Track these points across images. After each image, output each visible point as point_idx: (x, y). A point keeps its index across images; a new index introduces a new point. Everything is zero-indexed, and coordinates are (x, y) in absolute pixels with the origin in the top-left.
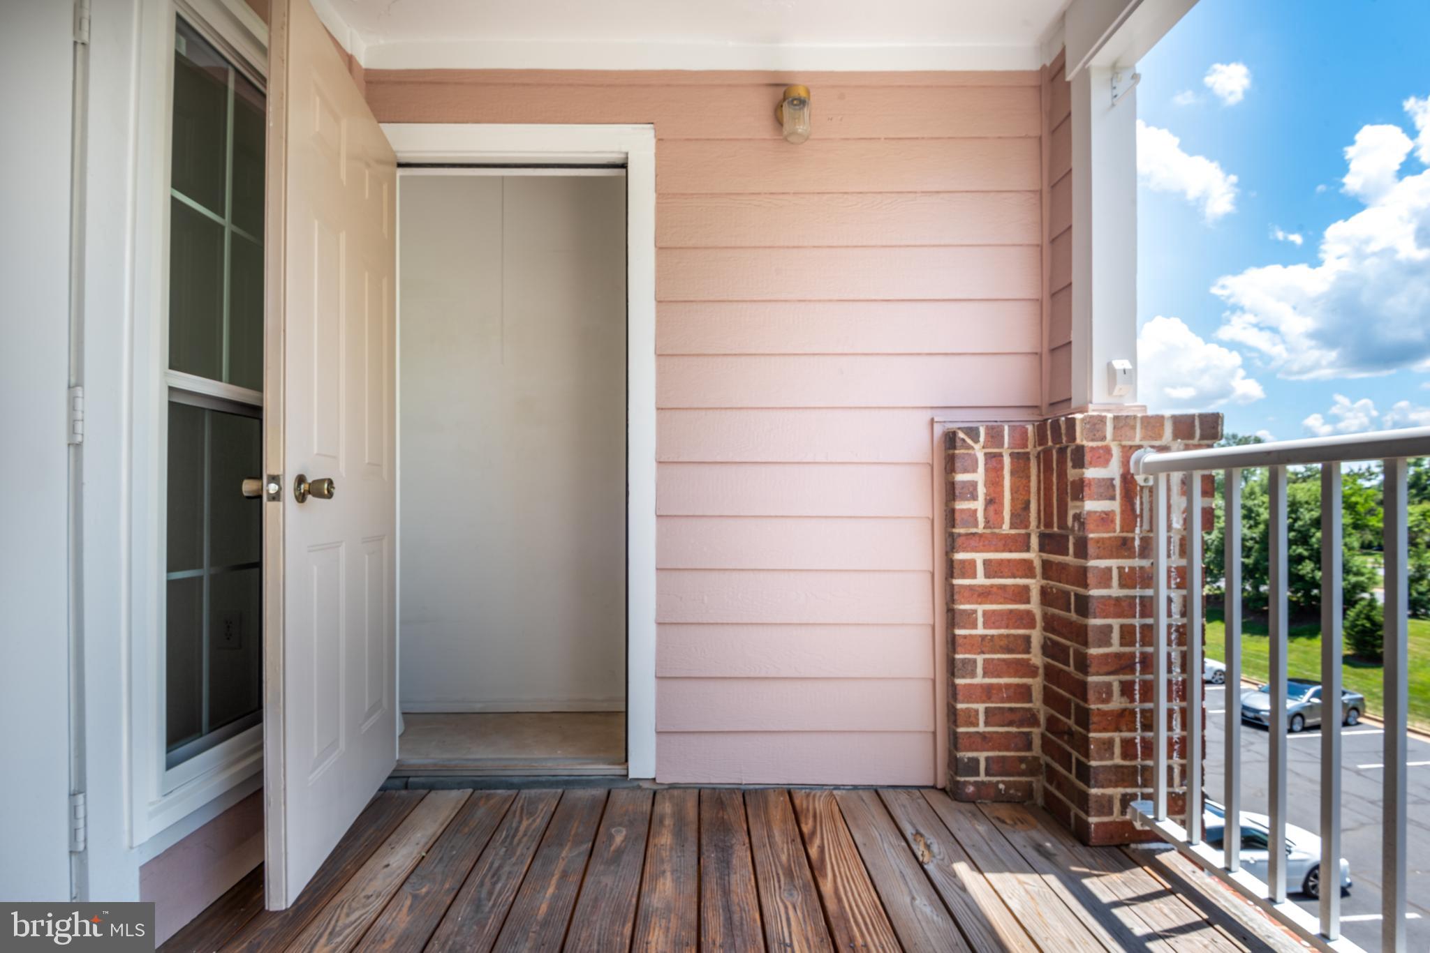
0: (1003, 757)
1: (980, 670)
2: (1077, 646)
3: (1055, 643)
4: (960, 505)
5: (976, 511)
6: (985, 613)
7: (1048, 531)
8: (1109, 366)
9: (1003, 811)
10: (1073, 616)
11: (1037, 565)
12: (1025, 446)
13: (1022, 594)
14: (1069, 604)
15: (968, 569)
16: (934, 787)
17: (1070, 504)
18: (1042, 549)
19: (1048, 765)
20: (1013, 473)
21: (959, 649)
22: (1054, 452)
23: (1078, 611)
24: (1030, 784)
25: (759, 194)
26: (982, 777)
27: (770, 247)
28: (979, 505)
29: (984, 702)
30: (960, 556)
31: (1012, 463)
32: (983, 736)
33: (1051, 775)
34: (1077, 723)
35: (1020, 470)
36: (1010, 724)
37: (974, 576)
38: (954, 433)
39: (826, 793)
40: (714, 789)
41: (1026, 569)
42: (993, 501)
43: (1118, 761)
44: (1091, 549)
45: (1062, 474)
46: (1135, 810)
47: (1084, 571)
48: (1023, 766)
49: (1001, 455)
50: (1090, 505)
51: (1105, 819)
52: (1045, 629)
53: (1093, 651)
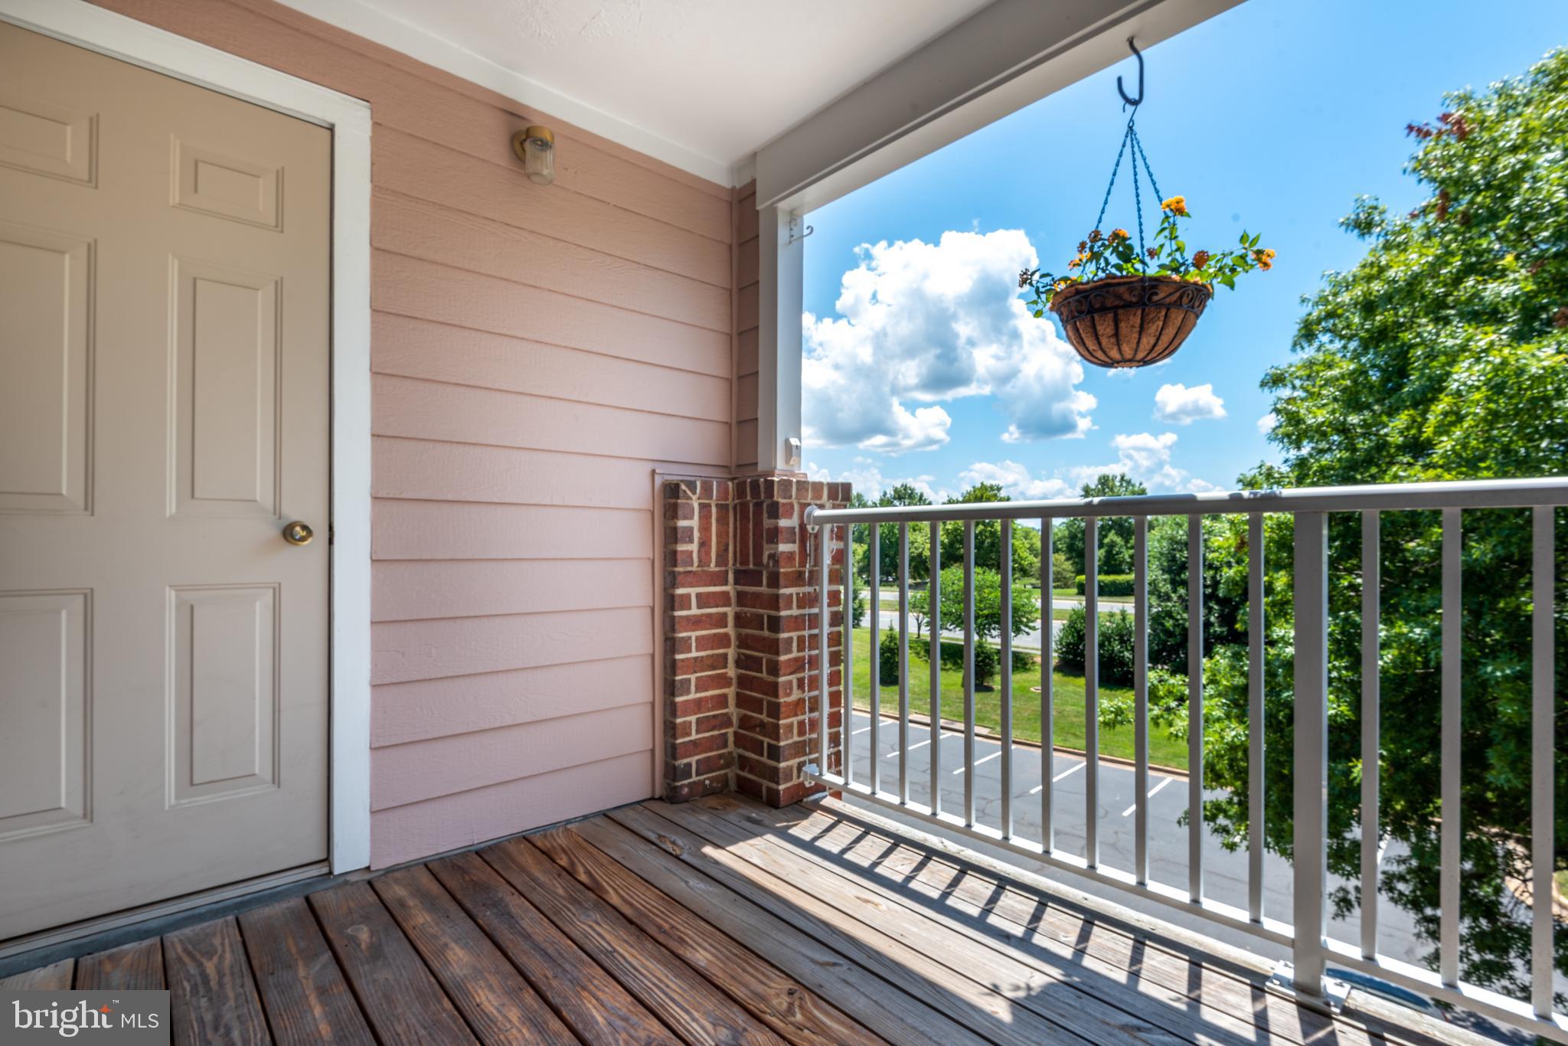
0: (709, 757)
1: (693, 688)
2: (769, 656)
3: (748, 657)
4: (681, 547)
5: (692, 552)
6: (697, 638)
7: (743, 568)
8: (787, 442)
9: (712, 801)
10: (766, 633)
11: (733, 595)
12: (727, 499)
13: (721, 620)
14: (763, 624)
15: (685, 602)
16: (653, 799)
17: (765, 546)
18: (737, 582)
19: (740, 756)
20: (718, 521)
21: (678, 671)
22: (751, 505)
23: (770, 629)
24: (726, 775)
25: (493, 220)
26: (694, 778)
27: (505, 280)
28: (694, 547)
29: (695, 714)
30: (680, 591)
31: (717, 512)
32: (694, 743)
33: (743, 763)
34: (769, 715)
35: (722, 520)
36: (713, 729)
37: (689, 608)
38: (677, 486)
39: (561, 830)
40: (441, 859)
41: (723, 599)
42: (704, 544)
43: (796, 738)
44: (782, 581)
45: (758, 523)
46: (806, 773)
47: (777, 597)
48: (722, 762)
49: (709, 505)
50: (783, 547)
51: (789, 785)
52: (739, 647)
53: (783, 658)
